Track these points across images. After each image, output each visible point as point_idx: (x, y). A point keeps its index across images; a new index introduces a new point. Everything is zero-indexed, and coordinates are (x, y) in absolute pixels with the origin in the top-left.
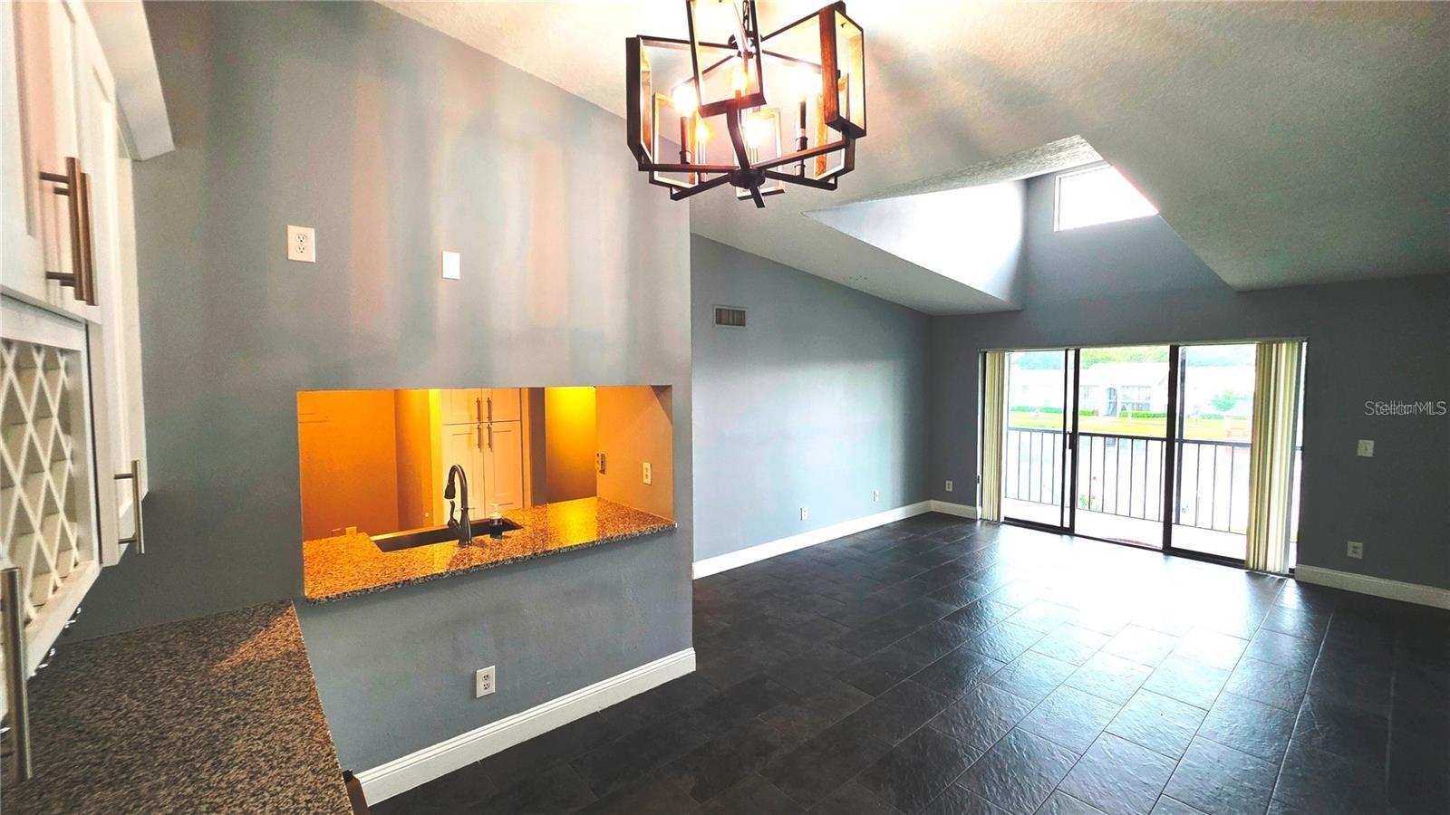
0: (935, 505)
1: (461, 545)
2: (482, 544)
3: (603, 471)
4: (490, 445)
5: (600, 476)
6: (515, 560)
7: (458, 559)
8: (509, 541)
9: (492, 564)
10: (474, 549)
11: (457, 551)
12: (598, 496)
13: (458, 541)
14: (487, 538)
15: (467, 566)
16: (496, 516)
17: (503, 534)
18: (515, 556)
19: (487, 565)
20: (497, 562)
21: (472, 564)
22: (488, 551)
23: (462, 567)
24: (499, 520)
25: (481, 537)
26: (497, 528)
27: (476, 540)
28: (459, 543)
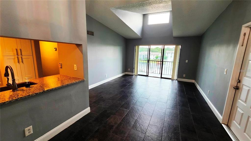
0: (127, 73)
1: (14, 91)
2: (23, 90)
3: (61, 68)
4: (22, 62)
5: (60, 69)
6: (37, 94)
7: (12, 96)
8: (33, 88)
9: (27, 96)
10: (19, 92)
11: (12, 93)
12: (60, 74)
13: (12, 90)
14: (24, 88)
15: (17, 98)
16: (27, 81)
17: (31, 86)
18: (36, 92)
19: (25, 97)
20: (29, 95)
21: (19, 97)
22: (25, 92)
23: (14, 99)
24: (28, 82)
25: (22, 88)
26: (28, 85)
27: (20, 89)
28: (13, 91)
